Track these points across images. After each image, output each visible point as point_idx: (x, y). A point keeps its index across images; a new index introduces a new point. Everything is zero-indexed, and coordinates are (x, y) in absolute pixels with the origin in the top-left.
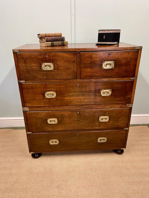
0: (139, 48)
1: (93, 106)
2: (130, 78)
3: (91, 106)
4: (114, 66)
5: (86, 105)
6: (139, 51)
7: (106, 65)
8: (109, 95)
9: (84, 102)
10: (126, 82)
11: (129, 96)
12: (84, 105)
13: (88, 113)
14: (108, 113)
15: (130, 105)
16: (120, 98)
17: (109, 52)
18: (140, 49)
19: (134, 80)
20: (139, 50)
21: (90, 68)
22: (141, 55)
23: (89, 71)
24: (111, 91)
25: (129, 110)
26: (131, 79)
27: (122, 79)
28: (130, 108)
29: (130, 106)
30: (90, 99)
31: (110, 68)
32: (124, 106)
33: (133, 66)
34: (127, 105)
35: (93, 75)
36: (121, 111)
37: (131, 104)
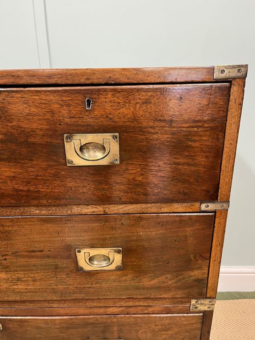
0: (233, 73)
1: (55, 305)
2: (197, 204)
3: (46, 304)
4: (118, 157)
5: (24, 302)
6: (234, 89)
7: (81, 149)
8: (113, 267)
9: (14, 291)
10: (182, 222)
11: (196, 274)
12: (16, 302)
13: (38, 328)
14: (120, 331)
15: (202, 304)
16: (162, 278)
17: (84, 93)
18: (234, 79)
19: (215, 212)
20: (229, 81)
21: (8, 160)
22: (241, 104)
23: (6, 174)
24: (119, 252)
25: (201, 321)
26: (203, 207)
27: (163, 210)
28: (204, 312)
29: (206, 308)
30: (34, 281)
31: (104, 162)
32: (180, 306)
33: (207, 157)
34: (193, 302)
35: (28, 191)
36: (169, 324)
37: (207, 301)
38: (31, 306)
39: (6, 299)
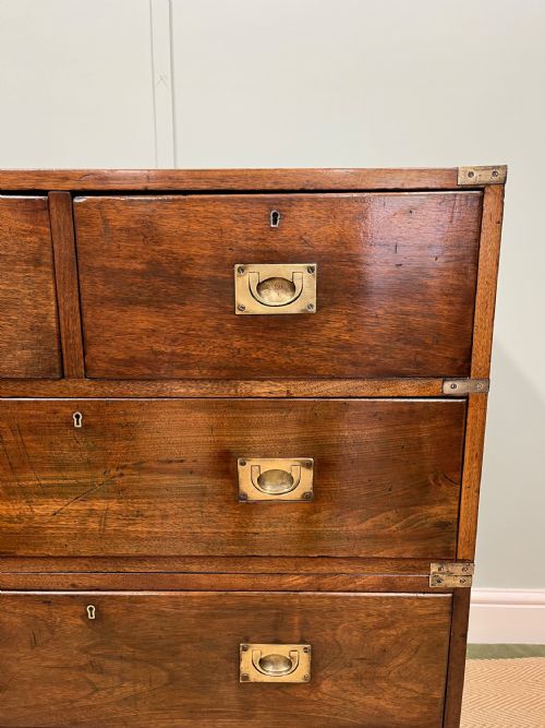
0: (486, 177)
1: (194, 568)
2: (438, 382)
3: (179, 566)
4: (313, 301)
5: (141, 559)
6: (489, 200)
7: (260, 286)
8: (296, 495)
9: (127, 537)
10: (412, 414)
11: (439, 511)
12: (127, 559)
13: (160, 614)
14: (304, 624)
15: (450, 574)
16: (380, 518)
17: (270, 204)
18: (488, 185)
19: (466, 397)
20: (480, 188)
21: (148, 303)
22: (500, 223)
23: (142, 326)
24: (308, 466)
25: (448, 608)
26: (447, 388)
27: (383, 392)
28: (454, 590)
29: (455, 583)
30: (165, 517)
31: (294, 309)
32: (412, 577)
33: (450, 303)
34: (434, 568)
35: (173, 354)
36: (393, 613)
37: (458, 569)
38: (152, 567)
39: (112, 552)
